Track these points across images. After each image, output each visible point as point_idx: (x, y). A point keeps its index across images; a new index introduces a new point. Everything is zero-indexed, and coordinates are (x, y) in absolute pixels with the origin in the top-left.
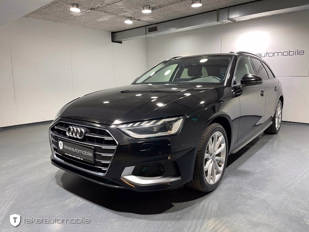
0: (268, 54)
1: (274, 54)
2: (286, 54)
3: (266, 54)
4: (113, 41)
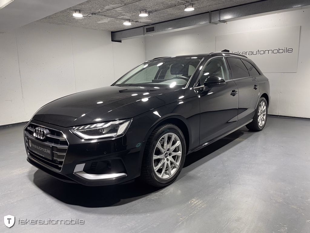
0: (259, 52)
2: (275, 51)
3: (257, 52)
4: (113, 40)
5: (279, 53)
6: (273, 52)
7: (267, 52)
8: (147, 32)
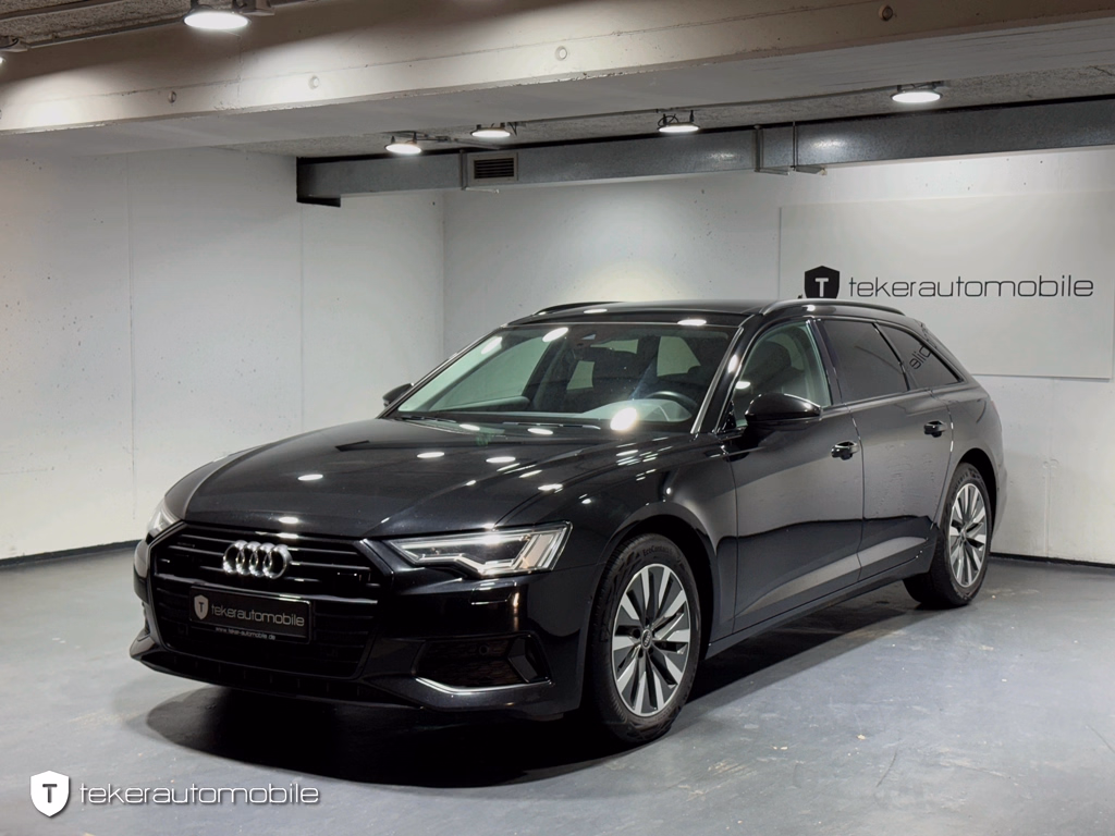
0: (962, 286)
1: (984, 287)
2: (1027, 289)
3: (956, 286)
4: (302, 199)
5: (1040, 294)
6: (1017, 290)
7: (993, 288)
8: (476, 177)
